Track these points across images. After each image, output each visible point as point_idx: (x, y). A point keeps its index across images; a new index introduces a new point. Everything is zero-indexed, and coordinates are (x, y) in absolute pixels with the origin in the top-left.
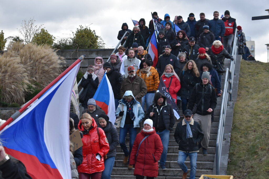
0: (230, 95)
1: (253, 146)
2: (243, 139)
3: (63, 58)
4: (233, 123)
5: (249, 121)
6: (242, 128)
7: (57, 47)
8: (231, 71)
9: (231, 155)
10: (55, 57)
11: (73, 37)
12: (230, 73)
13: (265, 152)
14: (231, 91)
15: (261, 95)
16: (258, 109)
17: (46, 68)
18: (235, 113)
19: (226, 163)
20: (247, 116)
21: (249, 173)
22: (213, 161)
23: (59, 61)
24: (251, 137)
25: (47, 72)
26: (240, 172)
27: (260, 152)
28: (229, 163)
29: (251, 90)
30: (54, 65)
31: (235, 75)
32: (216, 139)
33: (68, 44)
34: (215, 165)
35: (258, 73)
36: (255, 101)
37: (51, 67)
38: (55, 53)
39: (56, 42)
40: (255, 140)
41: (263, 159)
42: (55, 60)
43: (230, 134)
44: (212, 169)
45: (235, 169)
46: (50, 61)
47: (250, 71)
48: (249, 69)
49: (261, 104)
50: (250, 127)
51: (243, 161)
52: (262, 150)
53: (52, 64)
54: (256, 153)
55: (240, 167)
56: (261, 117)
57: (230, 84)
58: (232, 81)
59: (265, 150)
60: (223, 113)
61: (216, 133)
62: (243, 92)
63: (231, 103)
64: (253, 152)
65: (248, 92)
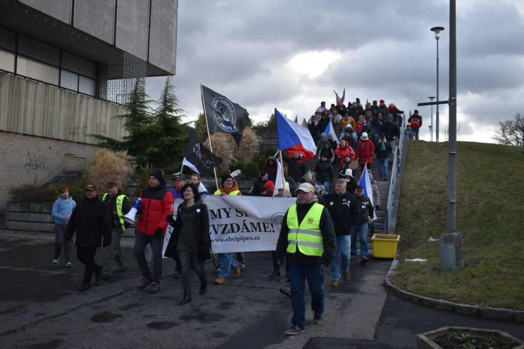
0: (398, 168)
1: (417, 211)
2: (409, 205)
3: (260, 137)
4: (401, 191)
5: (414, 190)
6: (408, 196)
7: (255, 128)
8: (399, 148)
9: (398, 218)
10: (254, 136)
11: (268, 120)
12: (398, 150)
13: (427, 216)
14: (399, 165)
15: (424, 169)
16: (422, 180)
17: (247, 146)
18: (402, 183)
19: (394, 225)
20: (412, 186)
21: (413, 233)
22: (384, 223)
23: (257, 140)
24: (416, 203)
25: (248, 149)
26: (406, 232)
27: (423, 216)
28: (397, 225)
29: (416, 164)
30: (253, 144)
31: (402, 151)
32: (386, 205)
33: (264, 126)
34: (385, 226)
35: (422, 150)
36: (420, 174)
37: (251, 145)
38: (254, 134)
39: (255, 124)
40: (419, 207)
41: (426, 221)
42: (254, 139)
43: (398, 200)
44: (382, 229)
45: (402, 230)
46: (250, 140)
47: (415, 148)
48: (415, 146)
49: (425, 176)
50: (415, 195)
51: (409, 223)
52: (425, 214)
53: (251, 142)
54: (419, 217)
55: (406, 228)
56: (424, 186)
57: (398, 159)
58: (400, 157)
59: (427, 214)
60: (393, 183)
61: (387, 200)
62: (409, 166)
63: (399, 175)
64: (417, 215)
65: (413, 165)
